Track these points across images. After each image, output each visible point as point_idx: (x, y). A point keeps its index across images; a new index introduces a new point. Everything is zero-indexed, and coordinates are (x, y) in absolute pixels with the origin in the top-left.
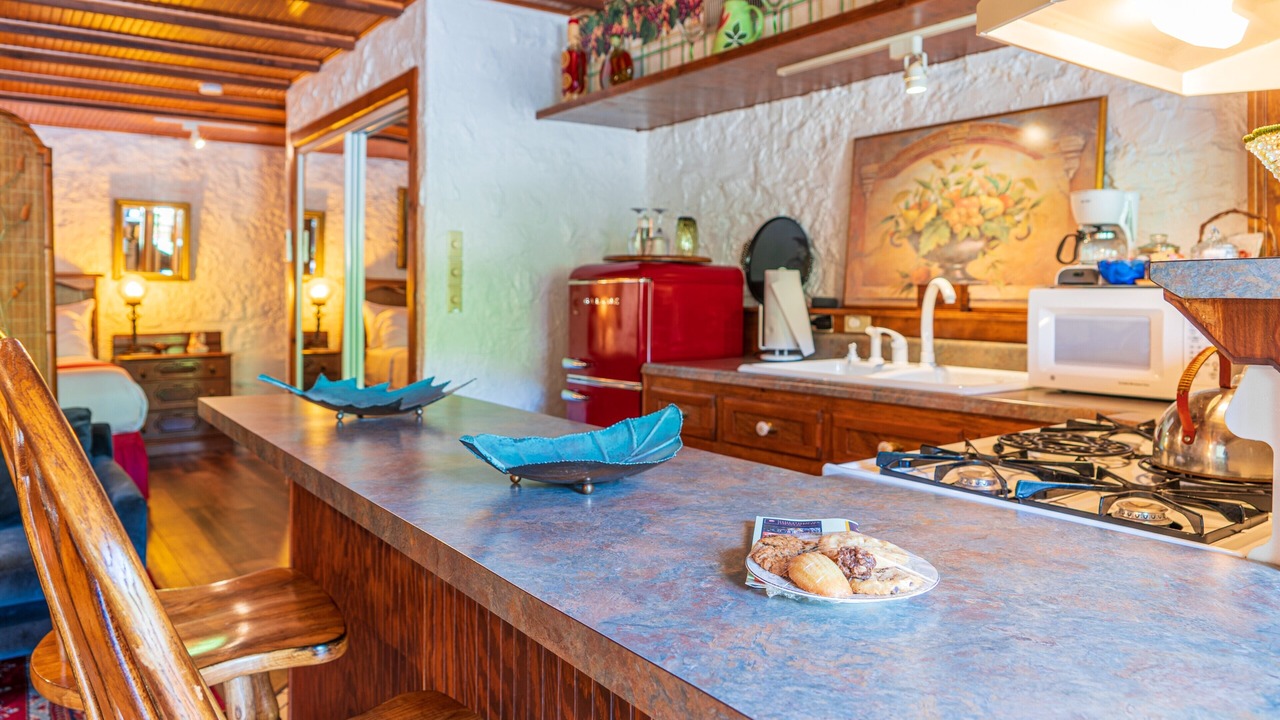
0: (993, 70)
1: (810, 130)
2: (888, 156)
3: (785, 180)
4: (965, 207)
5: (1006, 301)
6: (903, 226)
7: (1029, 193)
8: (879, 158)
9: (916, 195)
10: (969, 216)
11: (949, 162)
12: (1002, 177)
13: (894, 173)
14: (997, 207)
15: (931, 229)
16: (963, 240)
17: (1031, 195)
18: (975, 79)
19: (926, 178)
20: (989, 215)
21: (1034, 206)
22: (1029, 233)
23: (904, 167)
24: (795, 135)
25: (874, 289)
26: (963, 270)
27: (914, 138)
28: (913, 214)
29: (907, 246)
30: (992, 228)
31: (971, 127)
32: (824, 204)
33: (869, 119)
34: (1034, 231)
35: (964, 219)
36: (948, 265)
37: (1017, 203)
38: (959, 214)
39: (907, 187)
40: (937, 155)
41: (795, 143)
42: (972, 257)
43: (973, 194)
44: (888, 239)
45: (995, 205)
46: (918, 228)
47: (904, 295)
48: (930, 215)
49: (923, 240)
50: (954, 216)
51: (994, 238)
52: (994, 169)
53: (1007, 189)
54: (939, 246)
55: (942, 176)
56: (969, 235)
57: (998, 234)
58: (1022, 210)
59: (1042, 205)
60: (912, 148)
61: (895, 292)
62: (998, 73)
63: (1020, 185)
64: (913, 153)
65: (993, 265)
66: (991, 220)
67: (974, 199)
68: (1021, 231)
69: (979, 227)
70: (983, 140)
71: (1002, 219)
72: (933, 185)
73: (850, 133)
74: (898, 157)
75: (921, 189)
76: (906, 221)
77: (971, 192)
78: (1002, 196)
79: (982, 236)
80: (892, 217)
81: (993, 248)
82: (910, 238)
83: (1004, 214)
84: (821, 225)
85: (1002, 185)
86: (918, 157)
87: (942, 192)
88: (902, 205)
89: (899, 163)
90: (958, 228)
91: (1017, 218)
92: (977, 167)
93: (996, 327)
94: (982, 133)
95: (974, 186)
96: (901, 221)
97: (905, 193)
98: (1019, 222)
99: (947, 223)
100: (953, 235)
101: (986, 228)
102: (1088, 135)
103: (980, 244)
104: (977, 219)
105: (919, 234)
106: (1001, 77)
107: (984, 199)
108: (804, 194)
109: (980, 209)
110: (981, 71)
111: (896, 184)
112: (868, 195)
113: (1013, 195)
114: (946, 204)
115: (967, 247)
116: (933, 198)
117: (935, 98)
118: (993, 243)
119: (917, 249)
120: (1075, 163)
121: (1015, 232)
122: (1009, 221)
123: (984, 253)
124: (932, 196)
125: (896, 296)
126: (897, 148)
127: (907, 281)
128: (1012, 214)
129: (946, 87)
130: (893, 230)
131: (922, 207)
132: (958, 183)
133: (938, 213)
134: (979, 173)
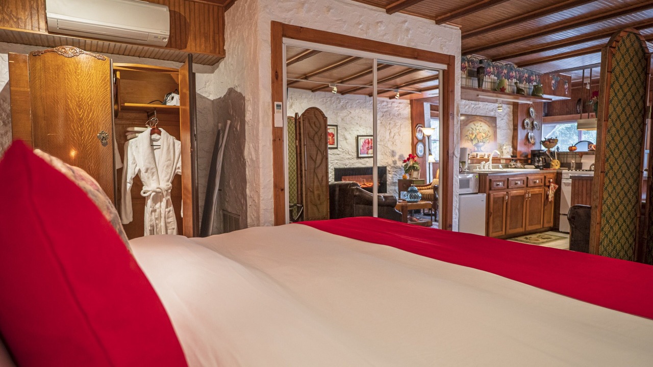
6: (469, 138)
7: (489, 133)
11: (476, 124)
12: (485, 130)
13: (467, 125)
15: (474, 139)
16: (480, 142)
19: (473, 127)
21: (489, 136)
26: (480, 149)
29: (470, 143)
30: (484, 140)
31: (479, 117)
35: (480, 138)
37: (487, 135)
40: (474, 122)
42: (482, 146)
45: (484, 135)
46: (472, 139)
49: (473, 141)
50: (478, 137)
52: (484, 128)
54: (476, 143)
55: (475, 127)
59: (491, 136)
63: (487, 132)
64: (470, 121)
65: (485, 148)
67: (481, 134)
70: (482, 121)
72: (474, 129)
75: (472, 130)
77: (480, 132)
78: (485, 133)
81: (485, 145)
82: (471, 141)
86: (471, 122)
87: (476, 131)
88: (469, 133)
92: (481, 127)
94: (481, 119)
96: (469, 136)
97: (469, 130)
98: (488, 140)
100: (478, 141)
103: (483, 143)
104: (482, 138)
109: (482, 136)
111: (467, 127)
114: (477, 134)
115: (481, 144)
119: (472, 144)
120: (494, 129)
122: (486, 139)
124: (474, 132)
127: (471, 151)
131: (472, 134)
132: (478, 130)
133: (475, 136)
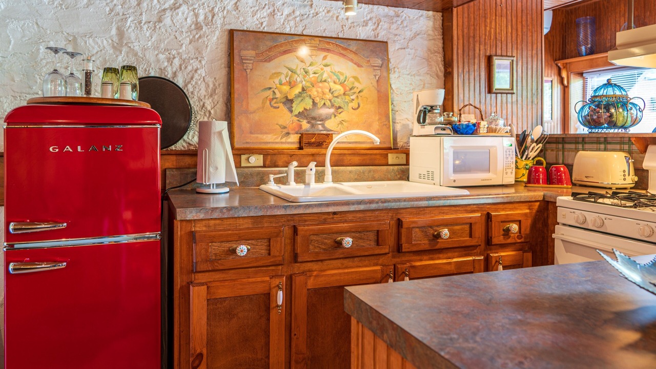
0: (328, 12)
1: (183, 13)
2: (263, 48)
3: (156, 48)
4: (321, 88)
5: (350, 143)
6: (278, 95)
7: (356, 84)
8: (255, 47)
9: (286, 76)
10: (324, 94)
12: (342, 74)
14: (340, 90)
15: (300, 99)
16: (321, 107)
17: (359, 86)
18: (317, 14)
19: (294, 67)
20: (336, 94)
21: (360, 92)
22: (359, 106)
23: (275, 57)
24: (168, 13)
25: (260, 136)
26: (323, 125)
27: (282, 40)
28: (286, 88)
29: (283, 109)
30: (338, 102)
31: (320, 41)
32: (199, 72)
33: (241, 19)
34: (361, 105)
35: (321, 95)
36: (313, 122)
37: (351, 89)
38: (317, 92)
39: (279, 70)
41: (167, 21)
42: (328, 117)
43: (325, 81)
44: (268, 102)
45: (338, 88)
46: (290, 98)
47: (284, 140)
48: (297, 90)
49: (294, 105)
50: (314, 92)
51: (340, 107)
52: (337, 68)
53: (345, 81)
54: (305, 109)
55: (304, 67)
56: (324, 104)
57: (342, 106)
58: (355, 93)
59: (364, 92)
60: (281, 46)
61: (277, 138)
62: (331, 14)
63: (352, 79)
64: (282, 49)
65: (341, 123)
66: (337, 97)
67: (326, 84)
68: (354, 104)
69: (330, 100)
70: (328, 50)
71: (343, 97)
72: (298, 72)
73: (223, 24)
74: (270, 49)
75: (290, 73)
76: (280, 92)
77: (323, 80)
78: (342, 84)
79: (333, 106)
80: (270, 88)
81: (340, 113)
82: (284, 103)
83: (344, 94)
84: (194, 87)
85: (342, 78)
86: (284, 53)
87: (305, 77)
88: (277, 81)
89: (272, 54)
90: (317, 100)
91: (352, 97)
92: (326, 66)
93: (349, 158)
94: (327, 46)
95: (325, 76)
96: (276, 91)
97: (278, 74)
98: (353, 100)
99: (310, 96)
100: (314, 104)
101: (335, 102)
102: (383, 60)
103: (332, 110)
104: (329, 96)
105: (291, 101)
106: (332, 17)
107: (332, 84)
108: (177, 62)
109: (330, 90)
110: (321, 10)
111: (271, 67)
112: (248, 71)
113: (348, 84)
114: (308, 84)
115: (324, 111)
116: (299, 80)
117: (290, 18)
118: (340, 110)
119: (291, 111)
120: (378, 72)
121: (351, 105)
122: (347, 98)
123: (335, 116)
124: (298, 78)
125: (278, 140)
126: (270, 44)
127: (285, 131)
128: (348, 95)
129: (297, 13)
130: (271, 97)
131: (292, 85)
132: (315, 73)
133: (303, 89)
134: (328, 69)
